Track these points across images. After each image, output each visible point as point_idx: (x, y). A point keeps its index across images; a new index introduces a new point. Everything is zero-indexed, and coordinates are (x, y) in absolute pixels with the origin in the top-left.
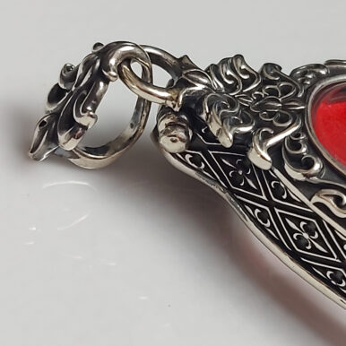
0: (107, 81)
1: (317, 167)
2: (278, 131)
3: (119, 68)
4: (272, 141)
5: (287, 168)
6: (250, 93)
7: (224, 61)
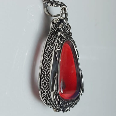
0: (61, 7)
1: (62, 42)
2: (64, 35)
3: (63, 8)
4: (62, 35)
5: (59, 39)
6: (67, 31)
7: (69, 25)
